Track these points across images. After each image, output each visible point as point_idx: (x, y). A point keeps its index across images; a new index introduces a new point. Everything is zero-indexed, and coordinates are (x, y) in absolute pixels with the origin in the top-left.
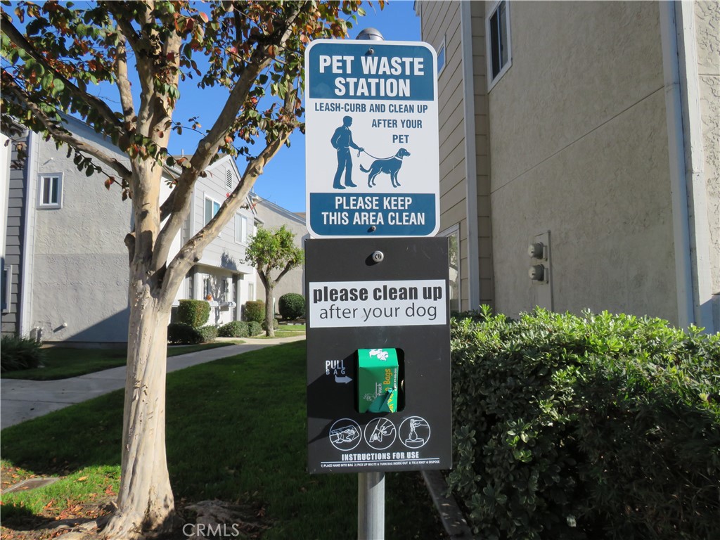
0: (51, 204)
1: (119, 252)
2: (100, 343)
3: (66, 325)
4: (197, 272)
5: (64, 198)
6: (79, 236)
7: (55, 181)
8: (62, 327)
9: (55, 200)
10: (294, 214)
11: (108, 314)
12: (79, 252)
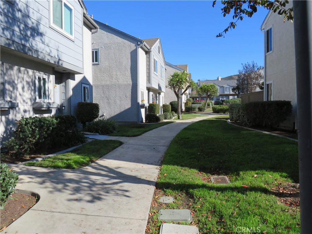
0: (95, 63)
1: (126, 83)
2: (120, 122)
3: (105, 114)
4: (150, 91)
5: (100, 60)
6: (107, 76)
7: (96, 52)
8: (103, 115)
9: (96, 61)
10: (174, 66)
11: (123, 110)
12: (109, 83)
